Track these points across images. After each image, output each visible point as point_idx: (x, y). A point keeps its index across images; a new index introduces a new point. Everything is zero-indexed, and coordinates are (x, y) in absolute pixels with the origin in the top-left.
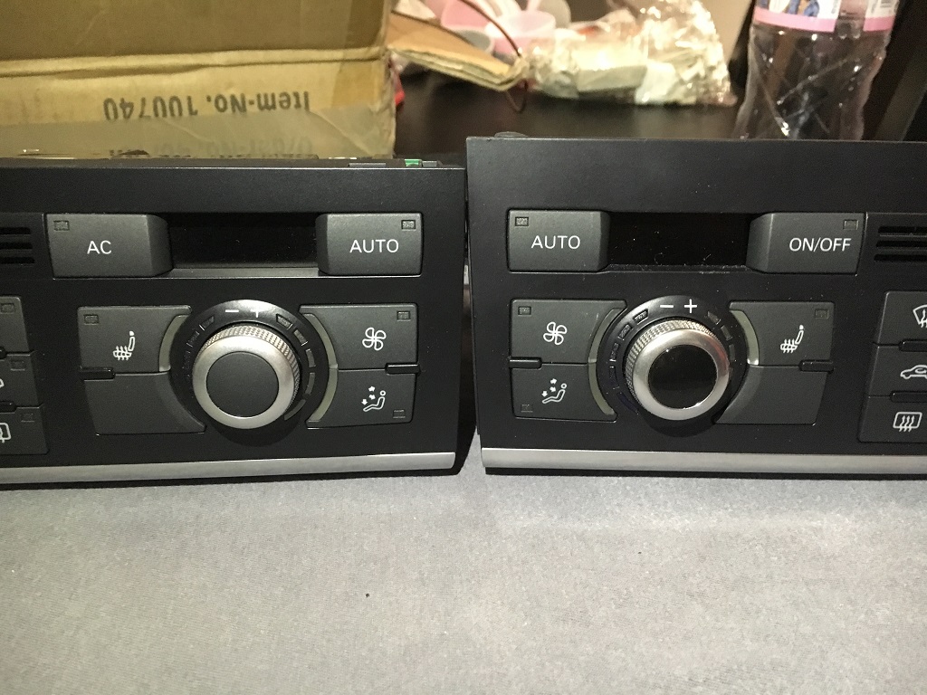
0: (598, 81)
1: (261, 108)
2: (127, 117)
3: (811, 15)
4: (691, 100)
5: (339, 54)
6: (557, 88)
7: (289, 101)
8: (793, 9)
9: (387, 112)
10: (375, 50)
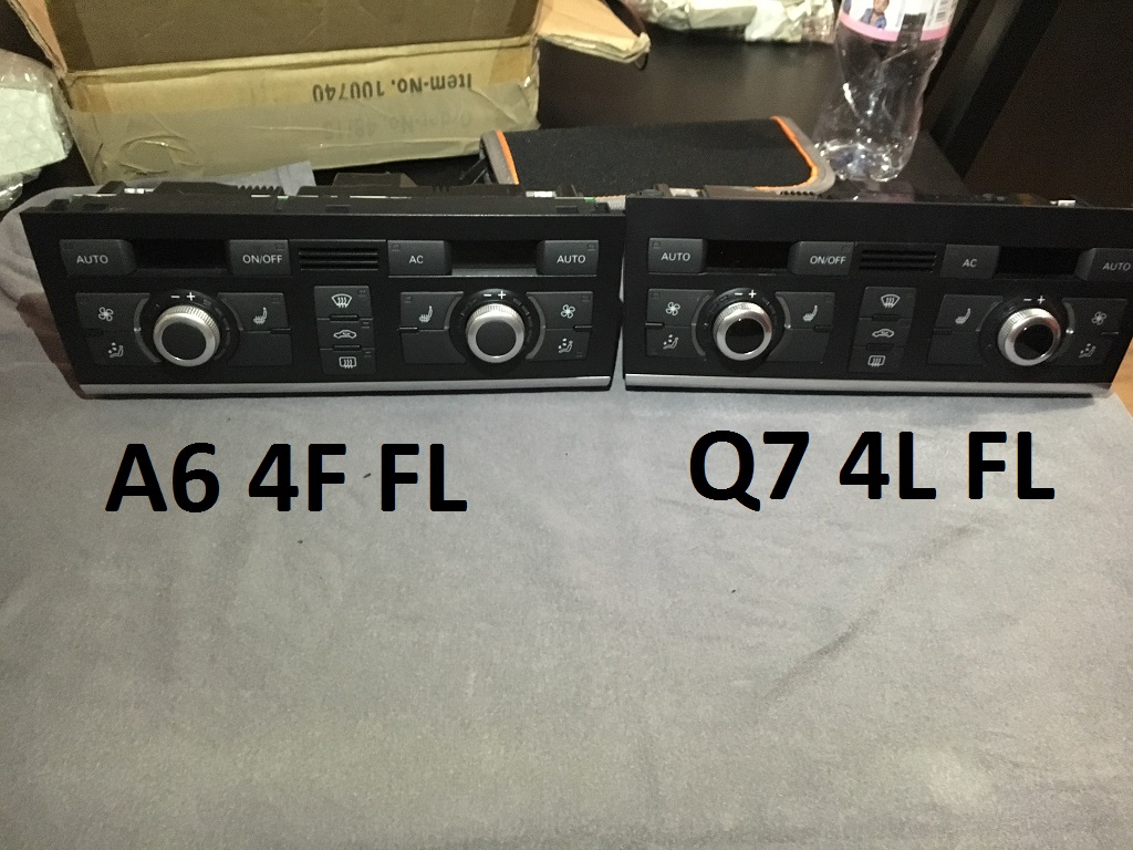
0: (709, 19)
1: (433, 88)
2: (330, 99)
3: (880, 27)
4: (798, 38)
5: (497, 43)
6: (671, 21)
7: (455, 82)
8: (866, 19)
9: (533, 86)
10: (526, 38)
